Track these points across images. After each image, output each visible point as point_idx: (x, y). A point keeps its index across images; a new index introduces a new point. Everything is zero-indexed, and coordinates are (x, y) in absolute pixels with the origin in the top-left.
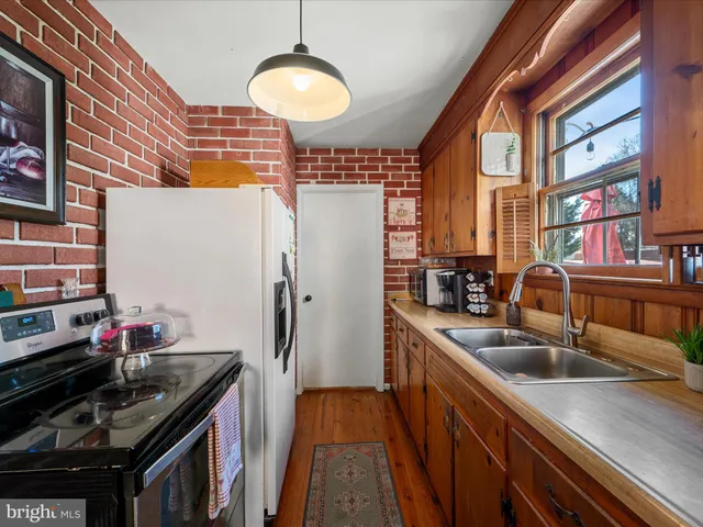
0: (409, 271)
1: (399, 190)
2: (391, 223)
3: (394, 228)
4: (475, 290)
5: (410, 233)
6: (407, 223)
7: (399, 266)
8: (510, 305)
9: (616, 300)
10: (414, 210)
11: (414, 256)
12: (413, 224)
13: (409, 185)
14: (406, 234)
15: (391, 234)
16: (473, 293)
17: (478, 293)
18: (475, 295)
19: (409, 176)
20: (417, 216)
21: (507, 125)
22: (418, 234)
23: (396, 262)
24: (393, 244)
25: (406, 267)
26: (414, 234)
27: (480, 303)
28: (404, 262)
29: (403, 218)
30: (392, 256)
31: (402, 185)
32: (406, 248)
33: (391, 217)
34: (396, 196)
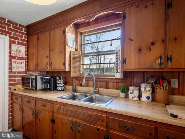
0: (22, 77)
1: (17, 41)
2: (13, 55)
3: (14, 58)
4: (60, 82)
5: (22, 61)
6: (21, 56)
7: (17, 75)
8: (74, 86)
9: (103, 82)
10: (24, 51)
11: (24, 70)
12: (24, 57)
13: (22, 40)
14: (20, 61)
15: (13, 60)
16: (59, 83)
17: (61, 83)
18: (60, 84)
19: (22, 37)
20: (25, 54)
21: (73, 32)
22: (25, 61)
23: (15, 72)
24: (14, 65)
25: (20, 75)
26: (24, 61)
27: (61, 87)
28: (19, 73)
29: (19, 54)
30: (13, 70)
31: (18, 39)
32: (20, 67)
33: (13, 52)
34: (15, 44)
